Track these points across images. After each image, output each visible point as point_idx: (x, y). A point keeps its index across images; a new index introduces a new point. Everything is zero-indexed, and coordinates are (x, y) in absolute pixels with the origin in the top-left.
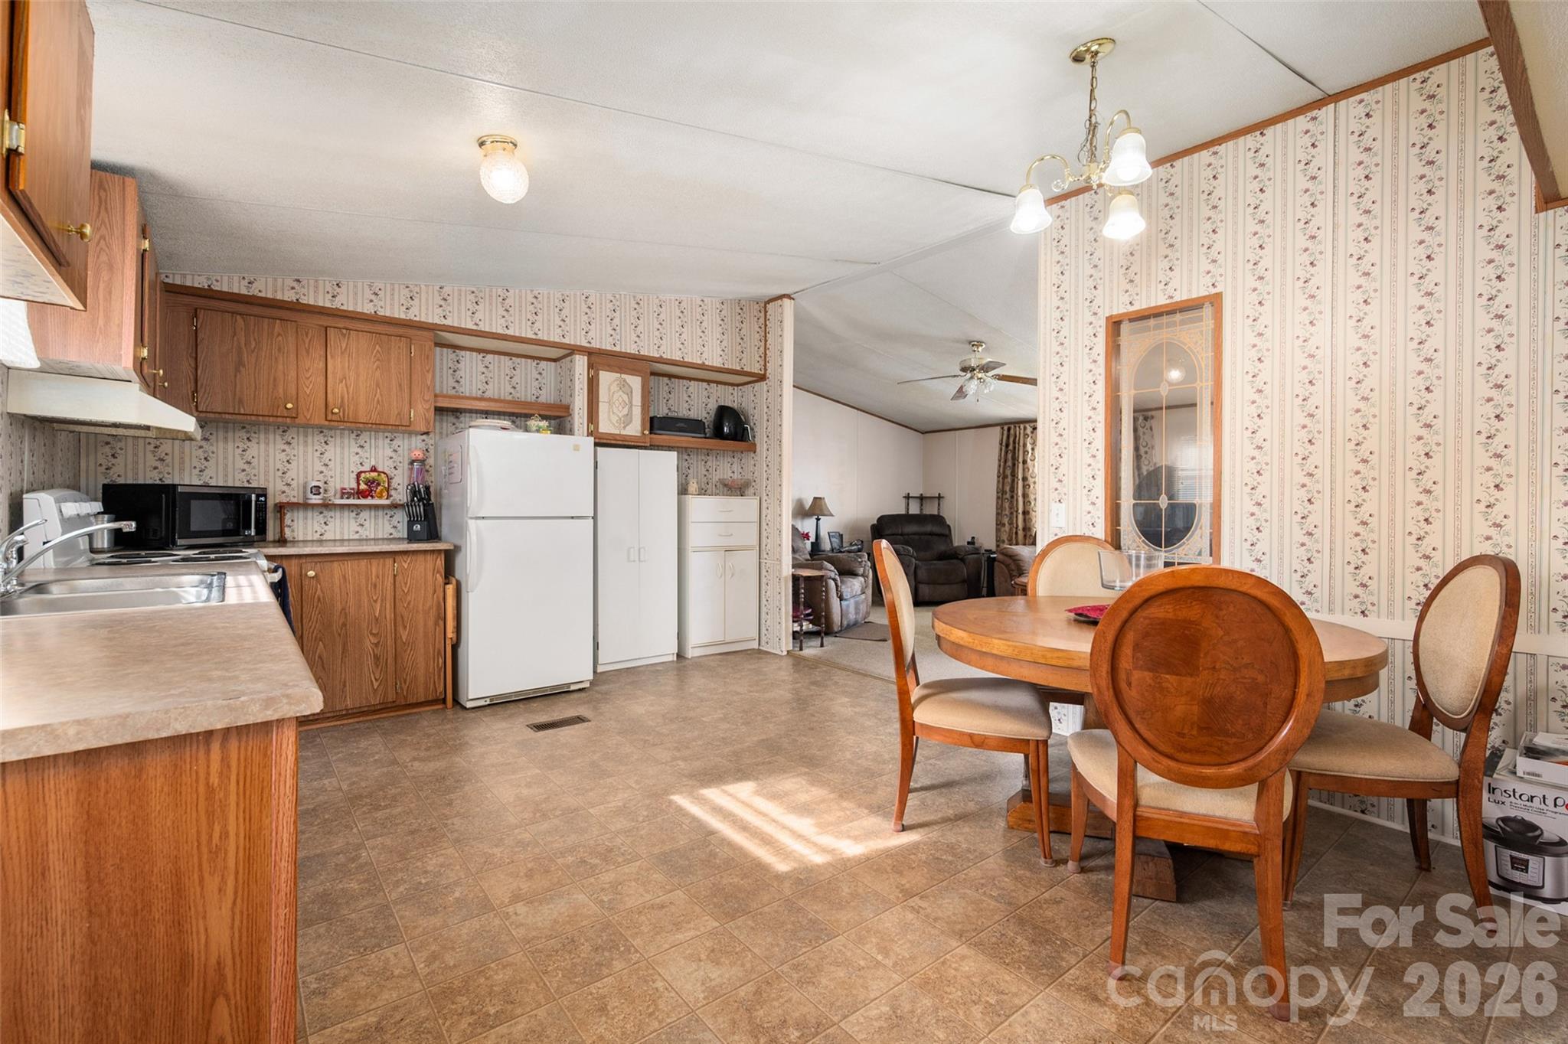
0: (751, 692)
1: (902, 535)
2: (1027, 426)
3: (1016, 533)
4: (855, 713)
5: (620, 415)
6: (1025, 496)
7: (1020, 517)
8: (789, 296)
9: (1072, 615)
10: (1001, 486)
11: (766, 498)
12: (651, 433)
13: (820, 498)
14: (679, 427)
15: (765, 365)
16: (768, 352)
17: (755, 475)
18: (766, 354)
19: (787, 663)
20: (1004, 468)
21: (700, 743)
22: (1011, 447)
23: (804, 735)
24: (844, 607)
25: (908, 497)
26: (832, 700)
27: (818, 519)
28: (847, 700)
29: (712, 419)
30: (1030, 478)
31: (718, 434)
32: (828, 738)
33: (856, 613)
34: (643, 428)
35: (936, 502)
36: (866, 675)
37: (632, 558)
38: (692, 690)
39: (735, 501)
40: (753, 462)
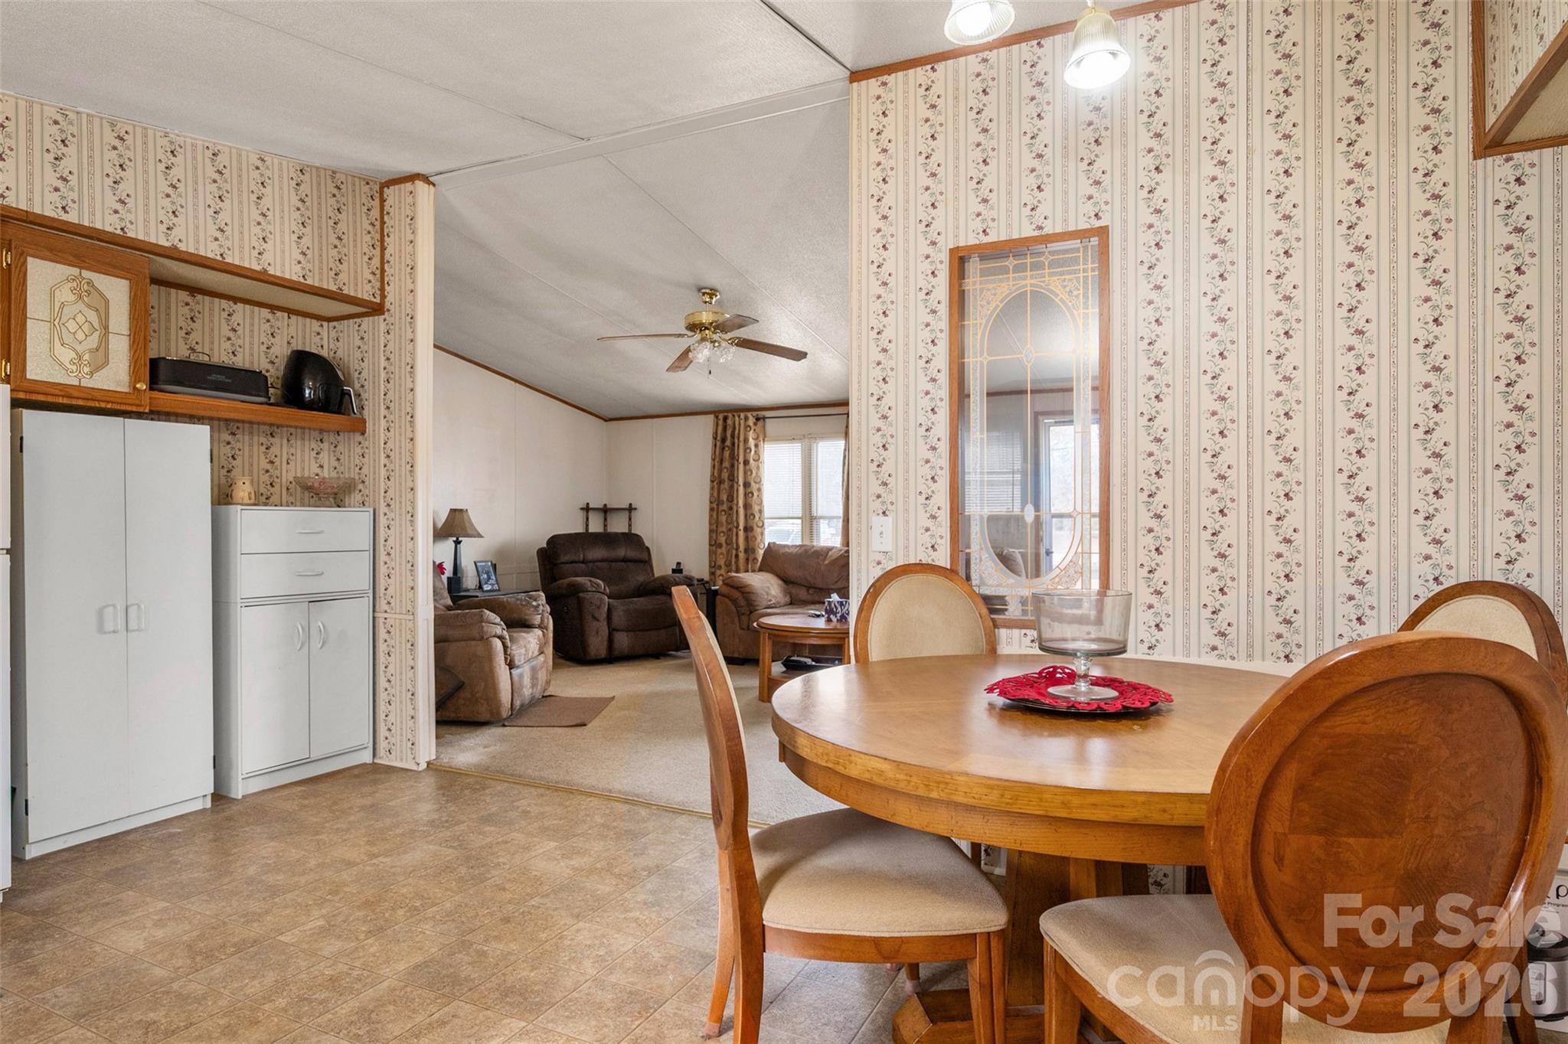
0: (375, 856)
1: (583, 562)
2: (749, 414)
3: (737, 556)
4: (574, 869)
5: (80, 348)
6: (747, 506)
7: (741, 533)
8: (426, 179)
9: (1000, 701)
10: (715, 494)
11: (386, 510)
12: (151, 389)
13: (461, 510)
14: (213, 381)
15: (382, 289)
16: (386, 267)
17: (365, 471)
18: (383, 271)
19: (428, 785)
20: (720, 471)
21: (281, 1002)
22: (728, 443)
23: (498, 938)
24: (516, 678)
25: (587, 509)
26: (527, 848)
27: (457, 542)
28: (553, 844)
29: (281, 374)
30: (753, 484)
31: (292, 396)
32: (543, 936)
33: (533, 686)
34: (135, 376)
35: (625, 515)
36: (571, 792)
37: (109, 626)
38: (252, 871)
39: (326, 518)
40: (358, 450)
